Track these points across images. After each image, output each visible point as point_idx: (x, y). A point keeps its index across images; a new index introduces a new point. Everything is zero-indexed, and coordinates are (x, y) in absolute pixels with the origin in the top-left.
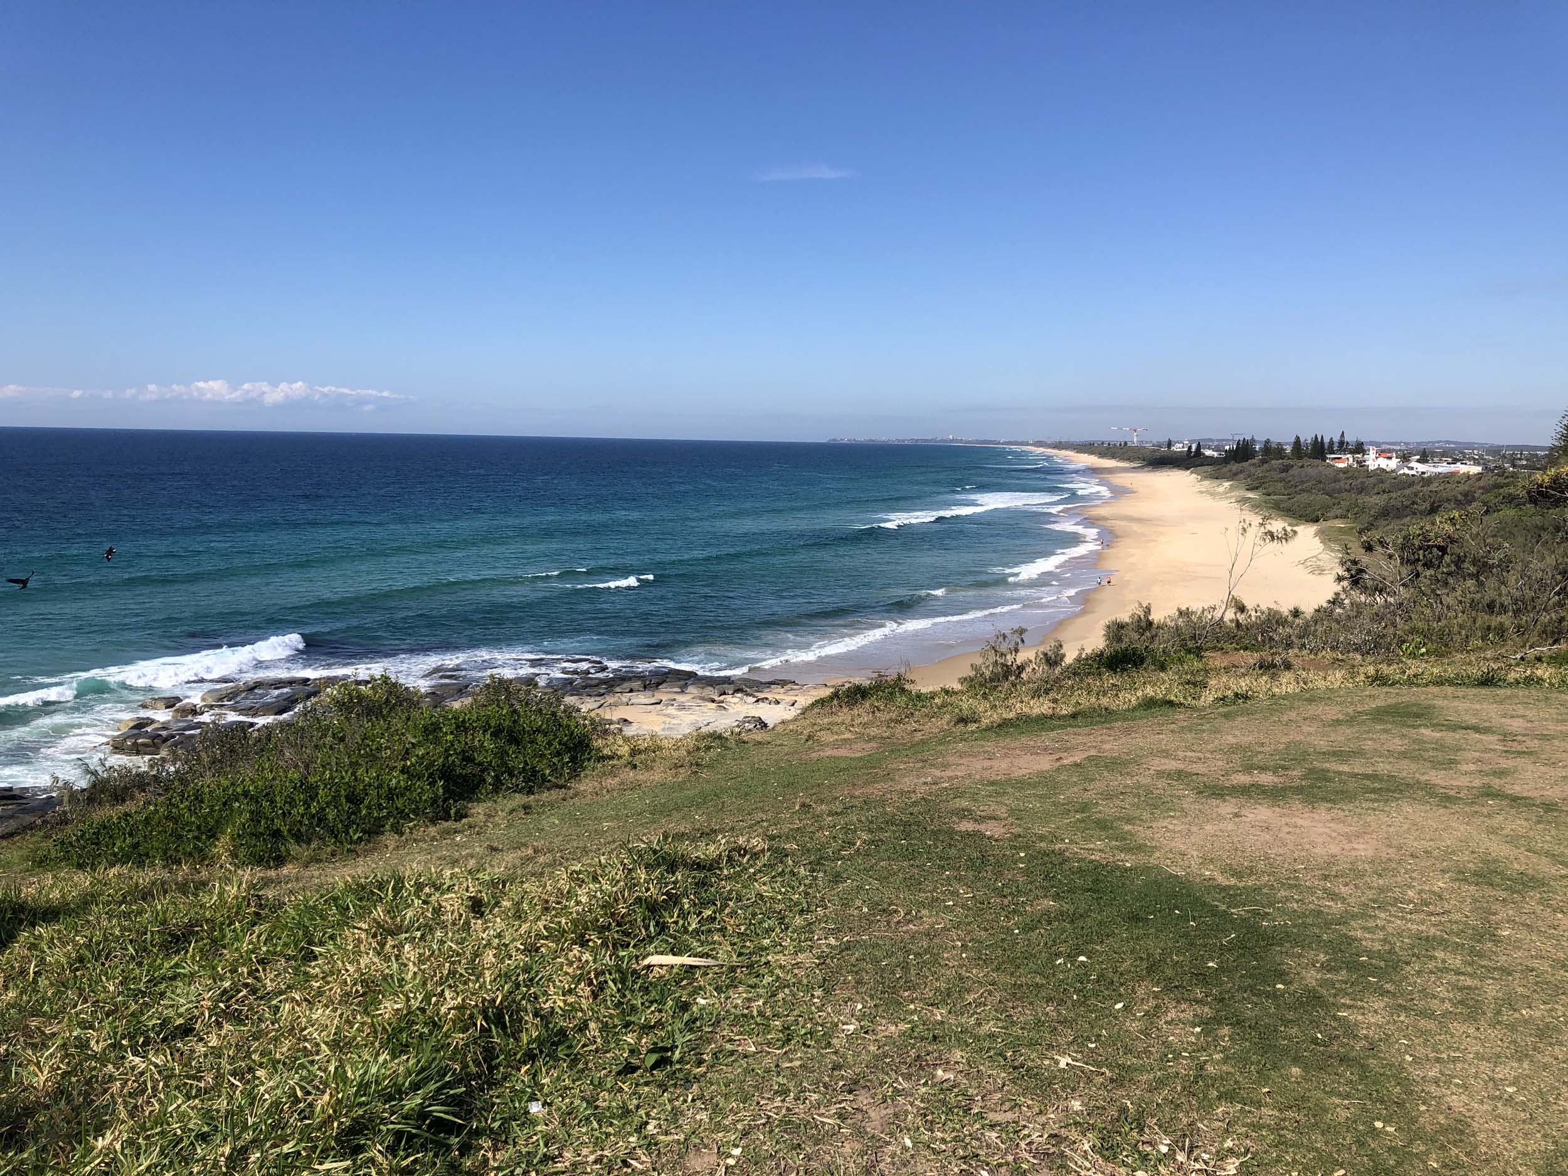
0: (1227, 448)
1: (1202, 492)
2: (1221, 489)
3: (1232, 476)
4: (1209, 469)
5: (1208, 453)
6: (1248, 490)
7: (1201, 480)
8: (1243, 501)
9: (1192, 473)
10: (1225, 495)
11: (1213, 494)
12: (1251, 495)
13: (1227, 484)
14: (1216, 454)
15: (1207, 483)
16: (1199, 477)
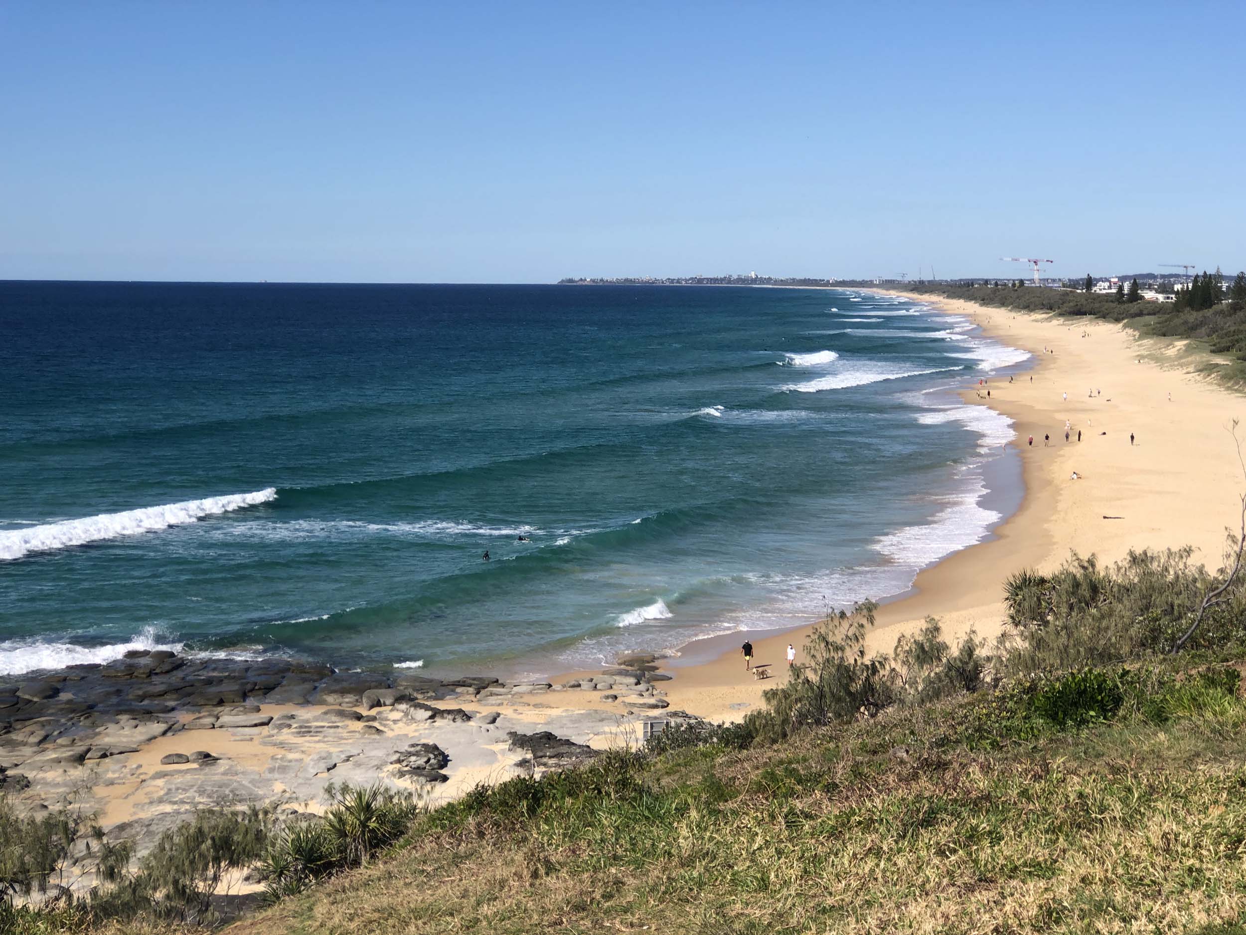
0: (1178, 287)
1: (1140, 358)
2: (1171, 352)
3: (1188, 331)
4: (1152, 320)
5: (1149, 295)
6: (1213, 352)
7: (1141, 338)
8: (1207, 369)
9: (1125, 326)
10: (1178, 361)
11: (1159, 360)
12: (1219, 360)
13: (1181, 344)
14: (1161, 298)
15: (1148, 342)
16: (1137, 334)
